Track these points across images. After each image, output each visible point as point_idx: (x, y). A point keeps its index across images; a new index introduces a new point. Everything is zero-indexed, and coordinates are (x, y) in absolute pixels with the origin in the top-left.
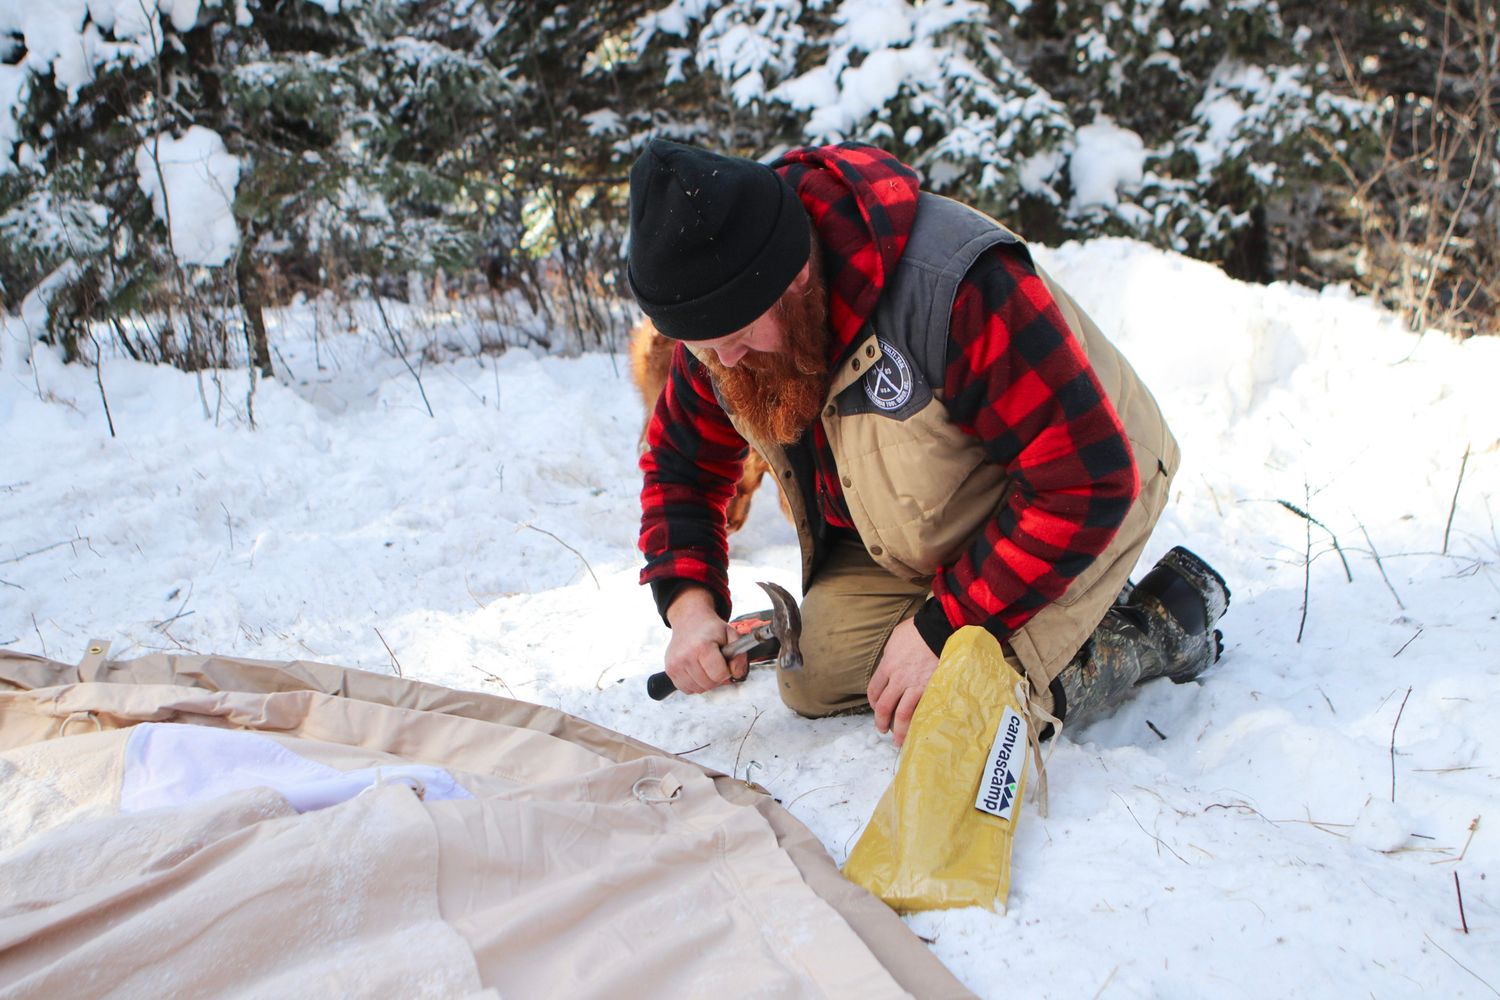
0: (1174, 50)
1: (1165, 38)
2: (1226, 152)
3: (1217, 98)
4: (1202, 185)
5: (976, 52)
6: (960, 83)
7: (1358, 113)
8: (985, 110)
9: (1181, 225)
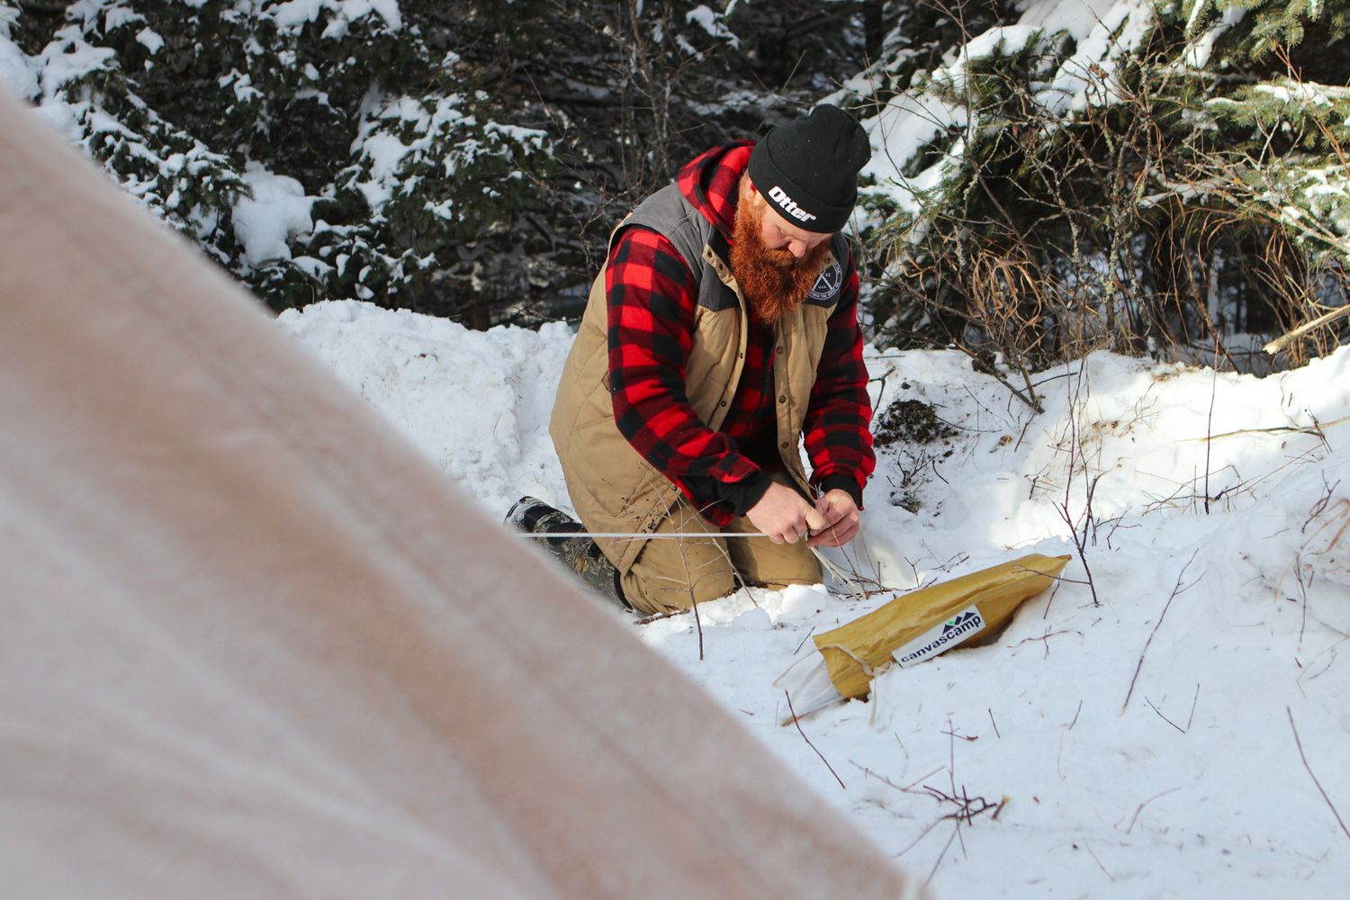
0: (321, 85)
1: (311, 72)
2: (397, 190)
3: (372, 133)
4: (377, 226)
5: (116, 104)
6: (109, 140)
7: (528, 139)
8: (141, 168)
9: (363, 273)
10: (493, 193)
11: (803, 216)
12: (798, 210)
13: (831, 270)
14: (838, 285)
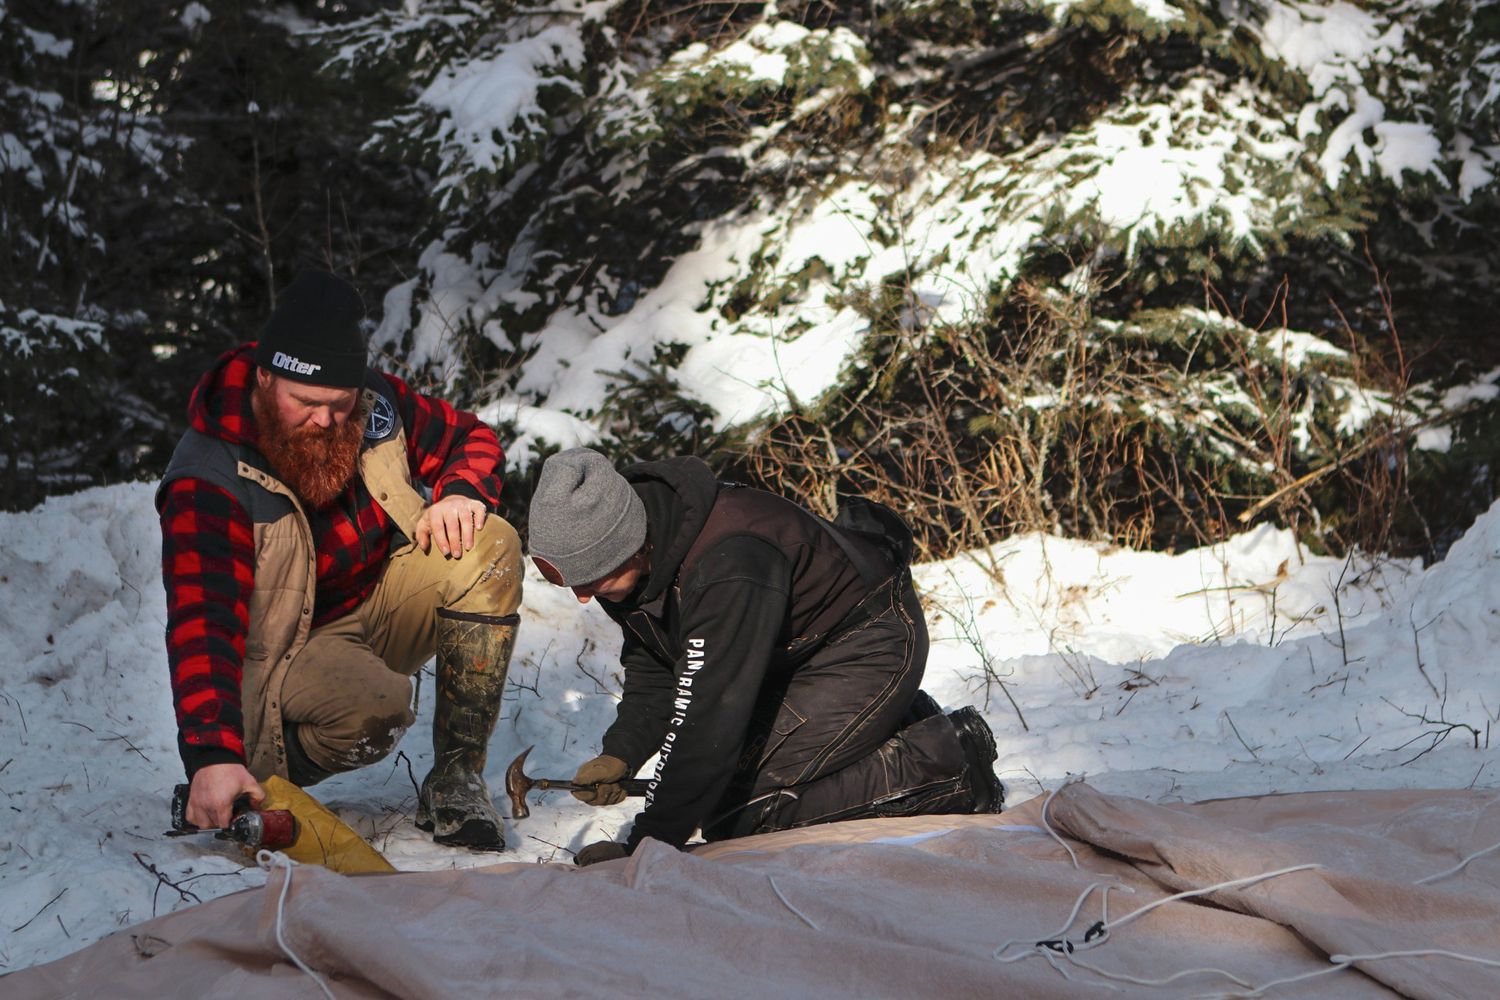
10: (50, 392)
11: (309, 369)
12: (301, 365)
13: (377, 404)
14: (391, 413)
